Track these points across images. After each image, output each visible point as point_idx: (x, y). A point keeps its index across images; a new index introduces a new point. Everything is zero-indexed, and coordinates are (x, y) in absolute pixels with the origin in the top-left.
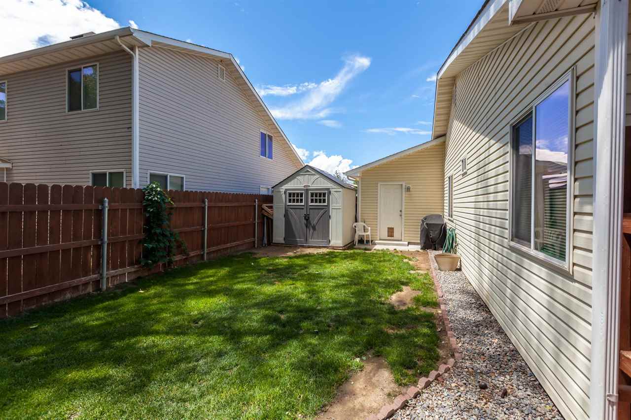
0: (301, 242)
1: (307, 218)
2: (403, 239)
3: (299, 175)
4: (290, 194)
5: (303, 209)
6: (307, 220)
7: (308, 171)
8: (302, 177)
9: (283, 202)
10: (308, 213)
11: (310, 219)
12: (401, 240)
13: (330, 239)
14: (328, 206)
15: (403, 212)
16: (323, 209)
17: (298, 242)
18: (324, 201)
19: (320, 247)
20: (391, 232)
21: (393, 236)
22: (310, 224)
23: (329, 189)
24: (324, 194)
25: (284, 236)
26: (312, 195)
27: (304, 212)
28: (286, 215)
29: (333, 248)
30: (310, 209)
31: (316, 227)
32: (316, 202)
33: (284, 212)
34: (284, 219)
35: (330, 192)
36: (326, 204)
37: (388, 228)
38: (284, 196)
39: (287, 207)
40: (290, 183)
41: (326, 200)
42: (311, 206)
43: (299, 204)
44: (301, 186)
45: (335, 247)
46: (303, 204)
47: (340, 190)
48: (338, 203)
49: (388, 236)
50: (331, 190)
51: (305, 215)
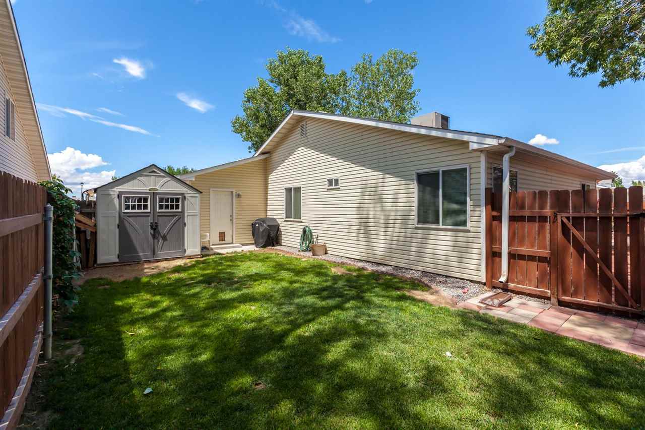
0: (146, 256)
1: (155, 227)
2: (234, 242)
3: (141, 176)
4: (127, 199)
5: (149, 216)
6: (154, 230)
7: (154, 172)
8: (147, 178)
9: (116, 208)
10: (156, 221)
11: (159, 227)
12: (232, 243)
13: (186, 248)
14: (183, 212)
15: (234, 217)
16: (177, 215)
17: (142, 257)
18: (177, 207)
19: (173, 259)
20: (222, 236)
21: (224, 240)
22: (159, 233)
23: (183, 194)
24: (177, 200)
25: (118, 252)
26: (161, 200)
27: (150, 220)
28: (121, 226)
29: (190, 257)
30: (159, 216)
31: (168, 237)
32: (167, 207)
33: (117, 222)
34: (117, 230)
35: (185, 197)
36: (180, 210)
37: (220, 233)
38: (116, 201)
39: (122, 215)
40: (124, 185)
41: (180, 206)
42: (159, 212)
43: (142, 210)
44: (146, 189)
45: (192, 256)
46: (148, 210)
47: (197, 195)
48: (195, 210)
49: (220, 241)
50: (186, 195)
51: (151, 223)
